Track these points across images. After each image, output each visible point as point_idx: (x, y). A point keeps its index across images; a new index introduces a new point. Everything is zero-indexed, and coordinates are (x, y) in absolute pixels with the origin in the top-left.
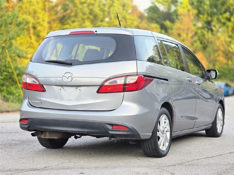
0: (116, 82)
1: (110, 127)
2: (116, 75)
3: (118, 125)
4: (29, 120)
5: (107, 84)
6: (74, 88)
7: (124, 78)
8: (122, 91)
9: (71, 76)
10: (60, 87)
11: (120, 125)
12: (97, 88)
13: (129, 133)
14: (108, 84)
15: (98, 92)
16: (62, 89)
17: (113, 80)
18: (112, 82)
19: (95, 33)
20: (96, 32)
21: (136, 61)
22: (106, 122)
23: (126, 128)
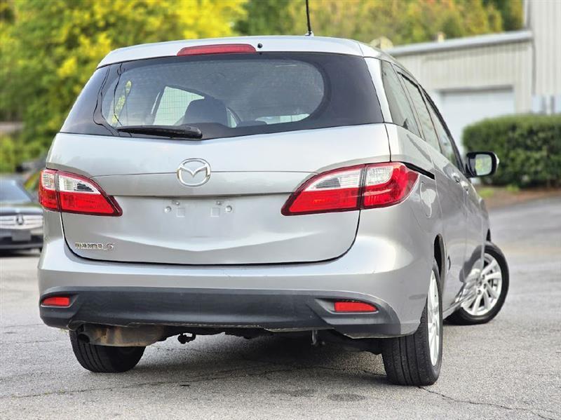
0: (336, 182)
1: (328, 307)
2: (336, 164)
3: (350, 301)
4: (77, 296)
5: (311, 188)
6: (213, 203)
7: (358, 171)
8: (355, 206)
9: (206, 169)
10: (169, 203)
11: (357, 301)
12: (282, 201)
13: (380, 321)
14: (315, 189)
15: (286, 211)
16: (173, 207)
17: (329, 177)
18: (325, 184)
19: (258, 50)
20: (260, 46)
21: (383, 125)
22: (317, 294)
23: (372, 308)
